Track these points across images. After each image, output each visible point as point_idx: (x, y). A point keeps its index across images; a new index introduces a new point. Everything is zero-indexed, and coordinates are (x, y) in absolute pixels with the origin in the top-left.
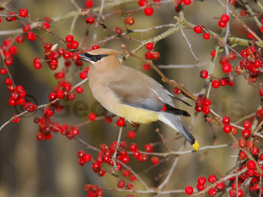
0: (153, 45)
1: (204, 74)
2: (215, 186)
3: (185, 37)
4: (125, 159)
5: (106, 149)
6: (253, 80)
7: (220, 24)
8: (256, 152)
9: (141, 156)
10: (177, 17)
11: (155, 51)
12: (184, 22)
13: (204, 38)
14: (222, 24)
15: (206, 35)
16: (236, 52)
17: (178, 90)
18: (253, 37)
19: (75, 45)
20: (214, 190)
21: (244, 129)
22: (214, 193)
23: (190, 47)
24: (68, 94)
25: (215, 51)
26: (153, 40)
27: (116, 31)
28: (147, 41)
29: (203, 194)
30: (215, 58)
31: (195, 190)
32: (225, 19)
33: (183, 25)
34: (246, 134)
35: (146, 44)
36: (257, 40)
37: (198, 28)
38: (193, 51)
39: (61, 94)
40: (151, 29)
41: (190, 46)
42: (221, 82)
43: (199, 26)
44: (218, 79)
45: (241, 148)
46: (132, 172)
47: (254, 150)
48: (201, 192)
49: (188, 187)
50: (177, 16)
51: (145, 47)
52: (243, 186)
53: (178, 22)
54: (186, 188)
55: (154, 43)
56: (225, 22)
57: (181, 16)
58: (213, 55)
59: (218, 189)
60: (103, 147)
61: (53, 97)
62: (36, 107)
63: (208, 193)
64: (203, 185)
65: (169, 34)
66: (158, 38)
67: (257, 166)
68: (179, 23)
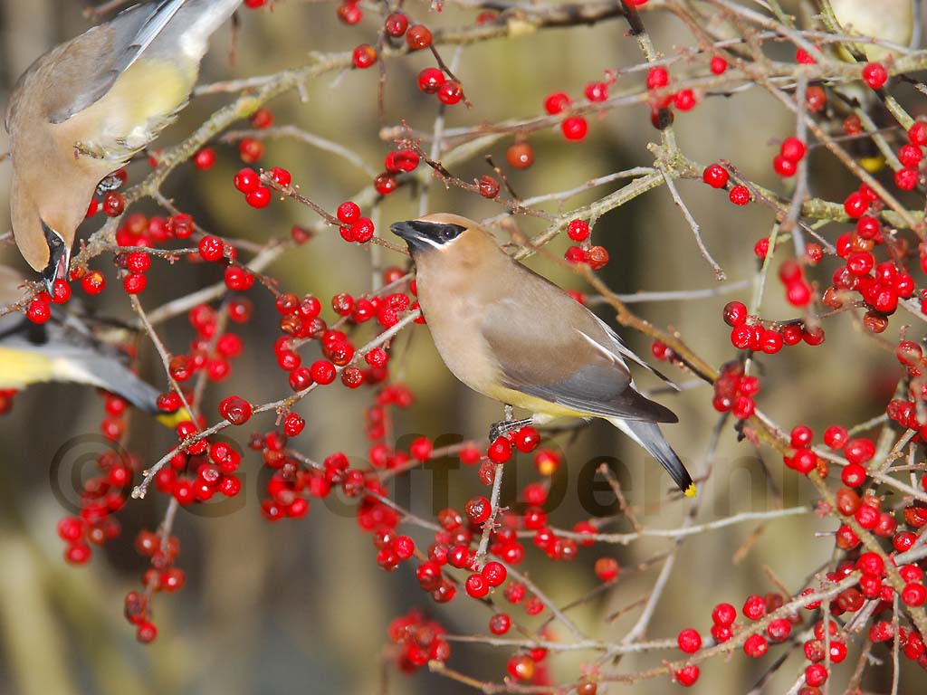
0: (587, 229)
1: (736, 315)
2: (763, 628)
3: (680, 203)
4: (511, 553)
5: (458, 525)
6: (876, 326)
7: (777, 165)
8: (886, 530)
9: (558, 543)
10: (656, 145)
11: (593, 245)
12: (675, 160)
13: (733, 200)
14: (786, 165)
15: (737, 192)
16: (824, 241)
17: (664, 347)
18: (874, 197)
19: (365, 229)
20: (761, 640)
21: (846, 463)
22: (761, 648)
23: (696, 231)
24: (344, 371)
25: (766, 241)
26: (586, 213)
27: (481, 189)
28: (570, 215)
29: (729, 651)
30: (767, 261)
31: (707, 640)
32: (792, 151)
33: (674, 168)
34: (853, 478)
35: (569, 223)
36: (888, 207)
37: (716, 173)
38: (702, 242)
39: (326, 371)
40: (584, 187)
41: (695, 227)
42: (785, 334)
43: (719, 167)
44: (775, 327)
45: (842, 517)
46: (533, 589)
48: (723, 647)
49: (686, 633)
50: (655, 143)
51: (565, 232)
52: (847, 632)
53: (660, 159)
54: (681, 634)
55: (591, 221)
56: (794, 161)
57: (669, 143)
58: (761, 250)
59: (771, 636)
60: (448, 519)
61: (301, 379)
62: (255, 409)
63: (742, 650)
64: (728, 625)
65: (633, 195)
66: (602, 205)
67: (888, 568)
68: (661, 163)
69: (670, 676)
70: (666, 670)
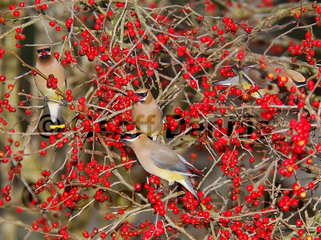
0: (21, 30)
1: (56, 55)
3: (44, 26)
11: (22, 34)
23: (47, 33)
25: (65, 36)
26: (21, 26)
28: (17, 27)
30: (65, 41)
32: (70, 21)
33: (43, 17)
38: (49, 36)
40: (21, 19)
43: (53, 22)
47: (89, 113)
51: (15, 31)
65: (33, 23)
66: (25, 25)
67: (91, 124)
68: (40, 16)
69: (39, 153)
70: (38, 152)
